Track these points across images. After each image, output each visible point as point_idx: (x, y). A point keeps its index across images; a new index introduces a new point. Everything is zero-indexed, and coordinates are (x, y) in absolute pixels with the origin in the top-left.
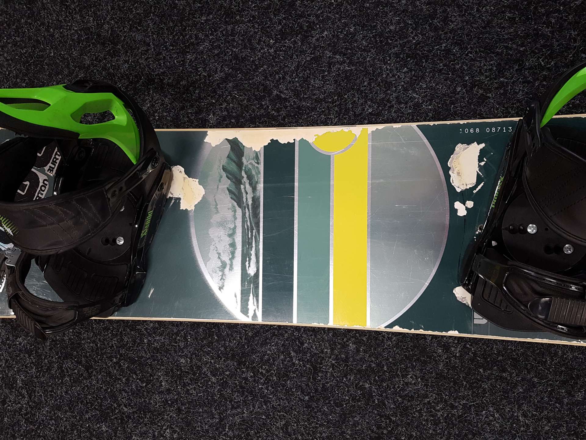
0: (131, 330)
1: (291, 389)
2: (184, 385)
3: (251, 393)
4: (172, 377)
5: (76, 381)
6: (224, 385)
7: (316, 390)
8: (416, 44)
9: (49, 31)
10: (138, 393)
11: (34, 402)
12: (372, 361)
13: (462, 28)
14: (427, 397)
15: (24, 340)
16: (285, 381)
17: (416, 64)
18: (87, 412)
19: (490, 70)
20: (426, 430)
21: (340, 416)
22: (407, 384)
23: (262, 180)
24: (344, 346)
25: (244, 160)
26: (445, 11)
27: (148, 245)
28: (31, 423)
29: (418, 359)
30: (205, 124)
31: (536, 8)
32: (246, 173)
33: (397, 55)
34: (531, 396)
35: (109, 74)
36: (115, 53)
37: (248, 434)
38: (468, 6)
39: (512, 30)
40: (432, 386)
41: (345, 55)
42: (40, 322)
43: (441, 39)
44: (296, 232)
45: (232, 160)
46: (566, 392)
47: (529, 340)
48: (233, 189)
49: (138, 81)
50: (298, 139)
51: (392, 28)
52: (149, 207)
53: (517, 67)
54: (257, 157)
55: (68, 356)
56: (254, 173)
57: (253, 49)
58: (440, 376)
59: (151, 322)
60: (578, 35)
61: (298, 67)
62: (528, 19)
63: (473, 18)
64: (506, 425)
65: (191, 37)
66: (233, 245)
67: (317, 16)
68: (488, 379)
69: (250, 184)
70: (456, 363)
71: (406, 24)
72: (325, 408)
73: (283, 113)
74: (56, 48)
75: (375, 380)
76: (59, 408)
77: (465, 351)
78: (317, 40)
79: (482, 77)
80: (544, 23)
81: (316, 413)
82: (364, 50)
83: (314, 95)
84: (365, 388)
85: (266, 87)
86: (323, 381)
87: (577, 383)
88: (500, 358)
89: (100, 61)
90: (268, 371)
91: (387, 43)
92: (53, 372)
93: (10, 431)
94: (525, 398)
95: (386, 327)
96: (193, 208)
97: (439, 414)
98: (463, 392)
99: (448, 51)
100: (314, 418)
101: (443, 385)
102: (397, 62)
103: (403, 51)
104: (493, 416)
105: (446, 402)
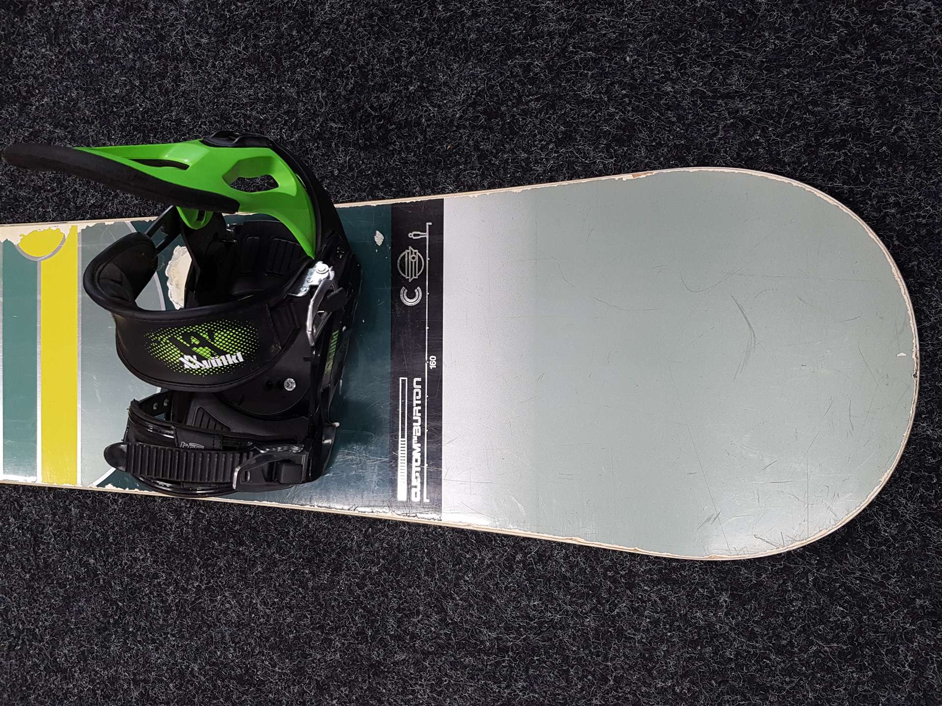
1: (11, 564)
8: (143, 113)
12: (97, 531)
14: (157, 578)
20: (155, 619)
21: (64, 599)
22: (135, 559)
24: (67, 510)
26: (176, 68)
29: (147, 528)
33: (123, 127)
34: (271, 578)
38: (202, 61)
39: (251, 92)
40: (162, 564)
43: (171, 106)
46: (310, 573)
47: (256, 503)
51: (117, 91)
58: (171, 549)
63: (208, 77)
64: (243, 615)
67: (36, 78)
68: (225, 554)
70: (188, 533)
71: (133, 86)
72: (48, 590)
75: (100, 555)
78: (37, 108)
80: (289, 81)
81: (37, 595)
83: (32, 181)
84: (89, 564)
86: (45, 555)
87: (323, 562)
88: (237, 527)
94: (264, 580)
95: (98, 486)
97: (170, 599)
98: (197, 571)
99: (179, 121)
100: (36, 601)
101: (173, 562)
102: (123, 137)
103: (129, 122)
104: (229, 602)
105: (177, 583)
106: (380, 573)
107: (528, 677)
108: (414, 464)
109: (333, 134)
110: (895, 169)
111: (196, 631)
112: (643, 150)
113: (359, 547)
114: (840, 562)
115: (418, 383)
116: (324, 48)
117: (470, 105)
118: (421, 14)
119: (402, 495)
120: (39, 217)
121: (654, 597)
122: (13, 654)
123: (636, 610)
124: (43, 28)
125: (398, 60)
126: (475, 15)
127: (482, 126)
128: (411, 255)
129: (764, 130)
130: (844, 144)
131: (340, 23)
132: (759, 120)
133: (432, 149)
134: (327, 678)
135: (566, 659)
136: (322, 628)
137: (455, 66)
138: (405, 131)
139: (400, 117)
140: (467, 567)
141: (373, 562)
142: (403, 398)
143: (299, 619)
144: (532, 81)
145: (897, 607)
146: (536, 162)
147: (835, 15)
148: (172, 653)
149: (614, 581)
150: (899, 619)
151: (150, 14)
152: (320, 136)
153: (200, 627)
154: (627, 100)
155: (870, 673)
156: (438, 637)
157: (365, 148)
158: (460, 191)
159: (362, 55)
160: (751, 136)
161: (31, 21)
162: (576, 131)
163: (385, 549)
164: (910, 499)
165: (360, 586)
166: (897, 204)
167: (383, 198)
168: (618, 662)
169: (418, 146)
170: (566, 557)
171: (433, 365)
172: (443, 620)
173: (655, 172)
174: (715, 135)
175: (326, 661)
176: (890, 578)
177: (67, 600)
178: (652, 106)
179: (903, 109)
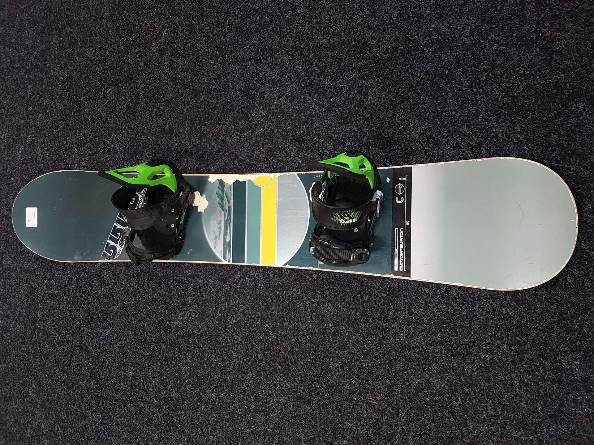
0: (178, 267)
1: (246, 294)
2: (201, 293)
3: (229, 296)
4: (196, 289)
5: (155, 291)
6: (217, 292)
7: (256, 295)
9: (142, 127)
10: (181, 296)
11: (137, 301)
12: (280, 282)
13: (319, 128)
14: (302, 298)
15: (132, 272)
16: (243, 291)
17: (300, 144)
18: (159, 305)
19: (331, 147)
21: (266, 306)
22: (294, 292)
23: (232, 198)
24: (268, 275)
25: (225, 189)
26: (312, 119)
27: (184, 228)
28: (135, 310)
29: (299, 281)
30: (209, 172)
31: (351, 118)
32: (226, 195)
33: (291, 140)
35: (169, 148)
36: (171, 138)
37: (228, 315)
39: (340, 129)
40: (305, 293)
41: (269, 140)
42: (139, 259)
43: (310, 133)
44: (246, 222)
45: (220, 189)
46: (361, 296)
47: (342, 271)
48: (220, 202)
49: (181, 152)
50: (247, 180)
51: (289, 127)
52: (183, 211)
53: (342, 146)
54: (230, 188)
55: (151, 279)
56: (229, 195)
57: (231, 136)
58: (308, 288)
59: (187, 263)
60: (369, 130)
61: (250, 145)
62: (347, 123)
65: (204, 131)
66: (220, 228)
67: (258, 122)
69: (228, 200)
70: (314, 282)
71: (296, 126)
72: (260, 303)
73: (243, 167)
74: (146, 135)
75: (281, 290)
76: (147, 303)
77: (318, 277)
78: (258, 132)
79: (327, 151)
80: (354, 125)
81: (256, 305)
82: (278, 138)
83: (256, 158)
84: (277, 294)
85: (236, 155)
86: (259, 291)
87: (365, 292)
88: (333, 280)
89: (165, 142)
90: (236, 286)
91: (287, 135)
92: (145, 287)
93: (127, 314)
94: (343, 299)
96: (203, 211)
97: (308, 306)
98: (318, 296)
99: (313, 138)
100: (255, 307)
101: (309, 292)
102: (291, 143)
103: (294, 138)
104: (330, 307)
105: (310, 300)
106: (386, 297)
107: (442, 332)
108: (400, 258)
109: (370, 143)
110: (573, 159)
111: (317, 317)
112: (485, 151)
113: (379, 287)
114: (554, 291)
115: (402, 230)
116: (368, 114)
117: (421, 134)
118: (404, 102)
119: (396, 269)
120: (259, 171)
121: (488, 304)
122: (246, 327)
123: (481, 308)
124: (261, 104)
125: (395, 118)
126: (424, 103)
127: (426, 142)
128: (400, 186)
129: (527, 145)
130: (555, 150)
131: (374, 105)
132: (526, 141)
133: (407, 149)
134: (367, 333)
135: (456, 326)
136: (365, 316)
137: (416, 121)
138: (397, 143)
139: (395, 138)
140: (420, 295)
141: (384, 292)
142: (397, 235)
143: (356, 312)
144: (445, 126)
145: (573, 306)
146: (446, 154)
147: (552, 107)
148: (308, 325)
149: (473, 298)
150: (574, 310)
151: (302, 100)
152: (366, 144)
153: (319, 316)
154: (479, 134)
155: (564, 329)
156: (408, 318)
157: (382, 149)
158: (418, 164)
159: (381, 116)
160: (523, 147)
161: (256, 101)
162: (460, 144)
163: (388, 288)
164: (578, 269)
165: (380, 301)
166: (574, 170)
167: (389, 166)
168: (475, 326)
169: (402, 148)
170: (456, 290)
171: (408, 224)
172: (410, 312)
173: (489, 158)
174: (510, 146)
175: (366, 327)
176: (571, 297)
177: (267, 306)
178: (488, 136)
179: (576, 139)
